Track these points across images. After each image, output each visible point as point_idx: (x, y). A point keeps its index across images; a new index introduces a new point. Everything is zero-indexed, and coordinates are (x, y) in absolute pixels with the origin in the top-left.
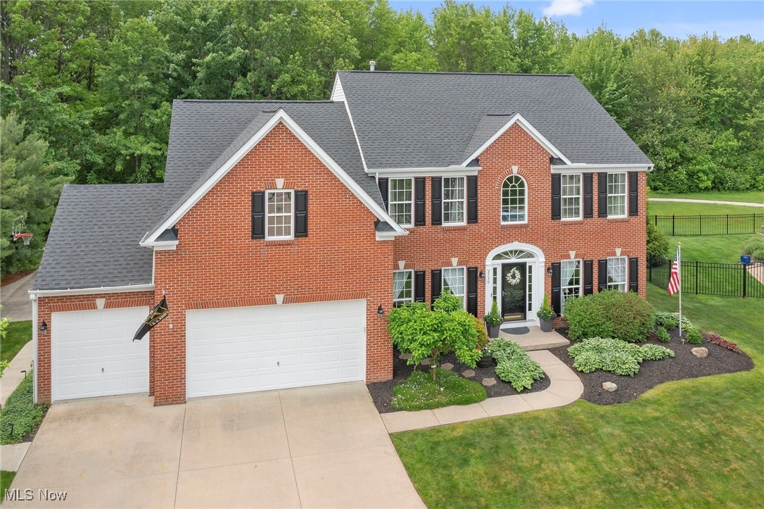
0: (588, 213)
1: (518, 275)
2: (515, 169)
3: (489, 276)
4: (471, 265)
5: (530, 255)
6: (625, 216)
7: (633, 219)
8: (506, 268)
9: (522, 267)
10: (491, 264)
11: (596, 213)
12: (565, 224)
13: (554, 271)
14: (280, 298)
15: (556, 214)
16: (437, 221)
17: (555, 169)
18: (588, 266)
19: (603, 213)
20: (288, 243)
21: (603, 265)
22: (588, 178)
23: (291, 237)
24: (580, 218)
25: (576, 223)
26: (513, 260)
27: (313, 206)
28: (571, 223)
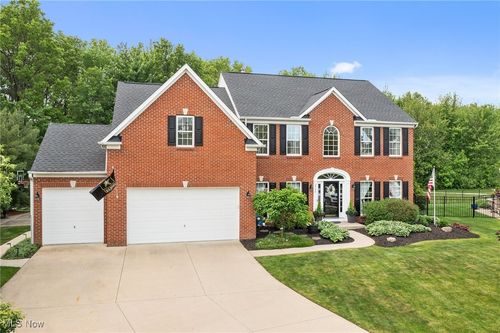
0: (377, 153)
1: (334, 189)
2: (332, 122)
3: (316, 188)
4: (304, 180)
5: (341, 177)
6: (401, 155)
7: (405, 157)
8: (327, 184)
9: (336, 184)
10: (317, 182)
11: (382, 153)
12: (363, 158)
13: (356, 187)
14: (185, 183)
15: (357, 152)
16: (283, 152)
17: (356, 123)
18: (377, 185)
19: (386, 153)
20: (191, 150)
21: (387, 185)
22: (377, 130)
23: (193, 146)
24: (373, 155)
25: (370, 158)
26: (331, 180)
27: (206, 127)
28: (367, 158)
